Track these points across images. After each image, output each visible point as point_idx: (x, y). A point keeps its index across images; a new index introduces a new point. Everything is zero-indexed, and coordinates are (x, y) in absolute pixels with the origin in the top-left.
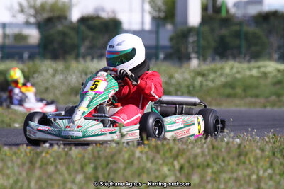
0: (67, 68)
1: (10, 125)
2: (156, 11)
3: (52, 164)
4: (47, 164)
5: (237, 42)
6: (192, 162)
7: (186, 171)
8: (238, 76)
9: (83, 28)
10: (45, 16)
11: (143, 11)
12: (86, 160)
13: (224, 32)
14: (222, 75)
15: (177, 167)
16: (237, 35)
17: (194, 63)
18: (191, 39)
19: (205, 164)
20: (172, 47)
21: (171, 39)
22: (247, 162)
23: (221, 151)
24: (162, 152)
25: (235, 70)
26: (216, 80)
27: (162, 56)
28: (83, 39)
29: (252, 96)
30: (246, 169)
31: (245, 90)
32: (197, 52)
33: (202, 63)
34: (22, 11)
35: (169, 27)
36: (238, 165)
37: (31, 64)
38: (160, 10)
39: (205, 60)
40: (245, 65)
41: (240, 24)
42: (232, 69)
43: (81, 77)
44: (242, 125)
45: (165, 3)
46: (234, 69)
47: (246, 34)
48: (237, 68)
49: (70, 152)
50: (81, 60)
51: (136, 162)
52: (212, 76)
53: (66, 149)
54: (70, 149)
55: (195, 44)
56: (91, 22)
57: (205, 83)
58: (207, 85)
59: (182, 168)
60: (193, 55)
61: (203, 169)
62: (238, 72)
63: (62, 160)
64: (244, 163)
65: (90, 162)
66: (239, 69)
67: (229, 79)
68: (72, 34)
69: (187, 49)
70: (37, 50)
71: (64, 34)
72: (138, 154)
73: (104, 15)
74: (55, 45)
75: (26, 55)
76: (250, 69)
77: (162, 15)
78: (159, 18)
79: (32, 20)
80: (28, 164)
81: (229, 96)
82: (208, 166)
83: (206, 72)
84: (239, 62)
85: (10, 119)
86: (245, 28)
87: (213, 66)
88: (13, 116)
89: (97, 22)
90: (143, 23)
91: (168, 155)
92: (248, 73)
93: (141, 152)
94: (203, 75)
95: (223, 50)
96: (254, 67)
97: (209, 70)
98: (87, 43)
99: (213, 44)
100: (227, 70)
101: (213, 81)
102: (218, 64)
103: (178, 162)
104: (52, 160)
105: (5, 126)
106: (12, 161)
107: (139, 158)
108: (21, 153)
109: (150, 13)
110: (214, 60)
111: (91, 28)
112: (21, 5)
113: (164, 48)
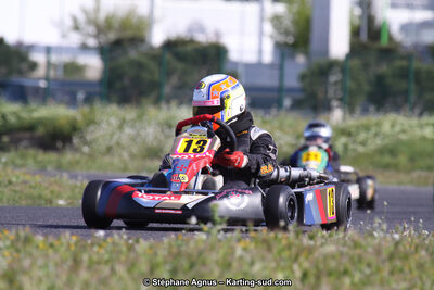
0: (140, 117)
1: (51, 202)
2: (281, 33)
3: (107, 262)
4: (98, 263)
5: (402, 85)
6: (322, 266)
7: (312, 279)
8: (403, 137)
9: (168, 57)
10: (112, 36)
11: (261, 34)
12: (160, 259)
13: (384, 68)
14: (376, 135)
15: (298, 274)
16: (404, 74)
17: (337, 115)
18: (333, 78)
19: (342, 269)
20: (303, 90)
21: (303, 77)
22: (406, 269)
23: (366, 251)
24: (275, 251)
25: (398, 128)
26: (369, 142)
27: (287, 102)
28: (169, 74)
29: (422, 169)
30: (405, 280)
31: (412, 159)
32: (341, 99)
33: (348, 116)
34: (76, 28)
35: (301, 59)
36: (392, 273)
37: (86, 109)
38: (287, 33)
39: (352, 111)
40: (414, 121)
41: (408, 57)
42: (393, 126)
43: (163, 131)
44: (405, 213)
45: (295, 22)
46: (397, 125)
47: (418, 73)
48: (402, 124)
49: (136, 247)
50: (164, 106)
51: (235, 264)
52: (362, 136)
53: (131, 242)
54: (137, 242)
55: (339, 87)
56: (180, 49)
57: (351, 146)
58: (354, 150)
59: (305, 275)
60: (335, 103)
61: (338, 278)
62: (403, 131)
63: (123, 258)
64: (401, 271)
65: (165, 262)
66: (406, 127)
67: (387, 141)
68: (153, 66)
69: (326, 92)
70: (97, 89)
71: (140, 66)
72: (239, 252)
73: (201, 38)
74: (126, 82)
75: (81, 96)
76: (421, 127)
77: (291, 40)
78: (286, 44)
79: (92, 42)
80: (70, 262)
81: (387, 167)
82: (346, 272)
83: (352, 130)
84: (405, 116)
85: (52, 192)
86: (416, 64)
87: (364, 120)
88: (56, 188)
89: (189, 48)
90: (260, 52)
91: (286, 254)
92: (418, 132)
93: (245, 249)
94: (349, 134)
95: (382, 96)
96: (428, 124)
97: (358, 127)
98: (174, 80)
99: (367, 88)
100: (386, 127)
101: (363, 143)
102: (373, 118)
103: (300, 265)
104: (107, 257)
105: (43, 202)
106: (46, 256)
107: (241, 258)
108: (62, 245)
109: (272, 37)
110: (365, 111)
111: (181, 57)
112: (75, 20)
113: (291, 90)
